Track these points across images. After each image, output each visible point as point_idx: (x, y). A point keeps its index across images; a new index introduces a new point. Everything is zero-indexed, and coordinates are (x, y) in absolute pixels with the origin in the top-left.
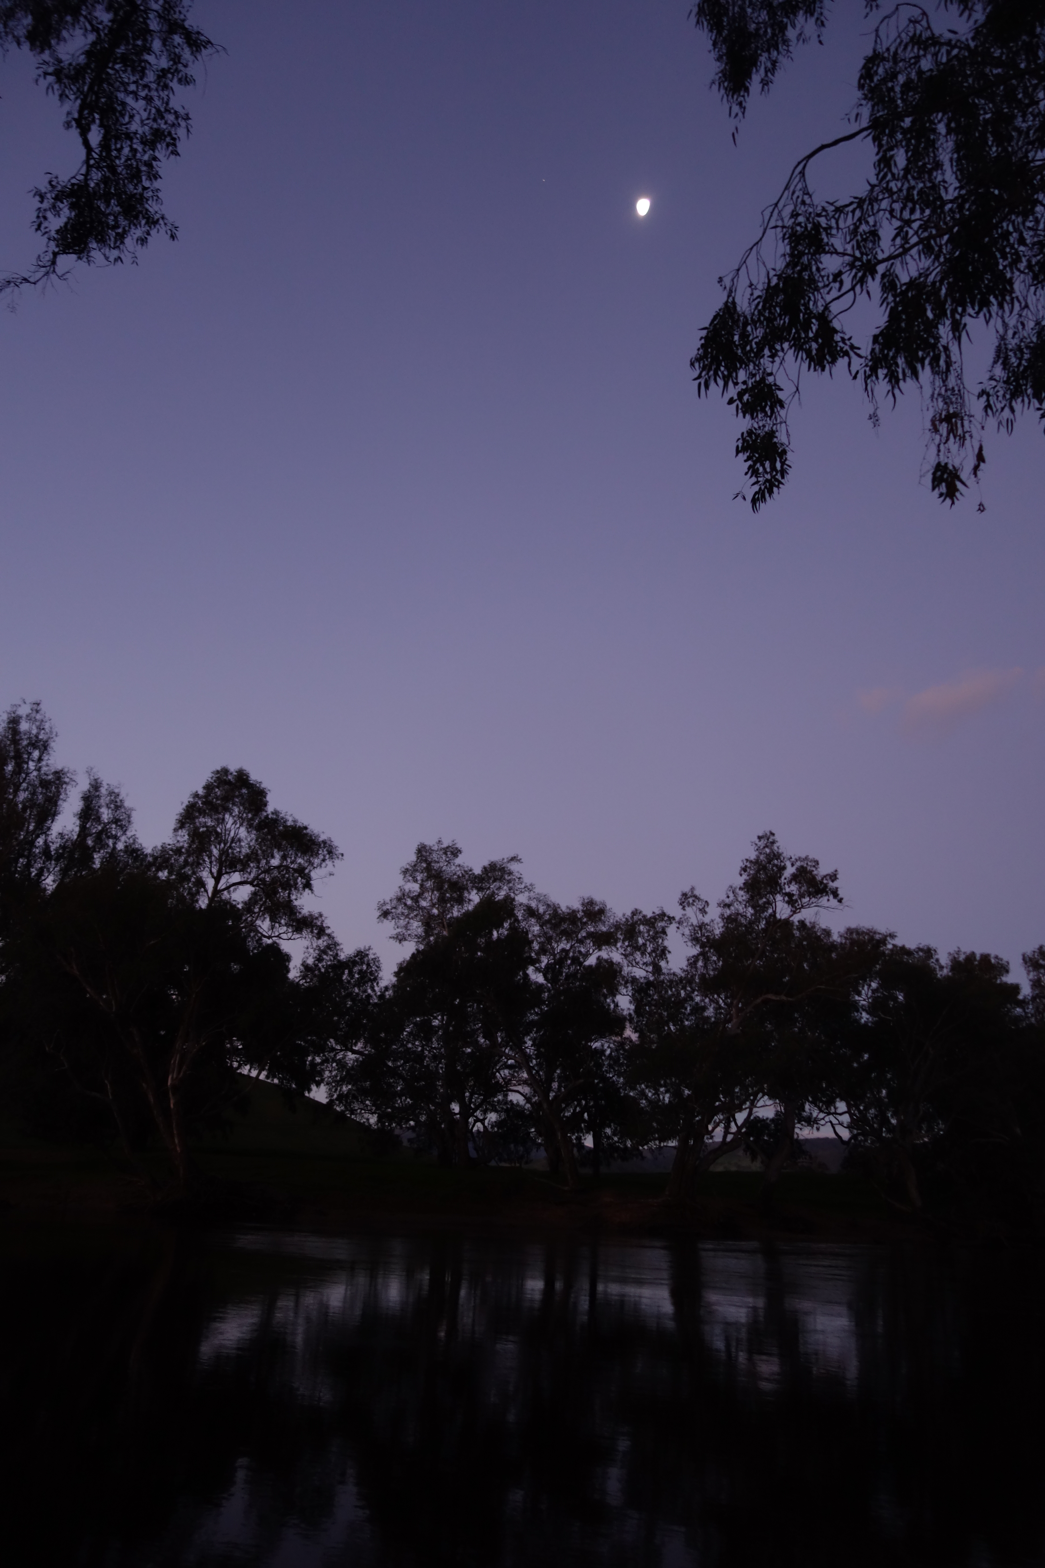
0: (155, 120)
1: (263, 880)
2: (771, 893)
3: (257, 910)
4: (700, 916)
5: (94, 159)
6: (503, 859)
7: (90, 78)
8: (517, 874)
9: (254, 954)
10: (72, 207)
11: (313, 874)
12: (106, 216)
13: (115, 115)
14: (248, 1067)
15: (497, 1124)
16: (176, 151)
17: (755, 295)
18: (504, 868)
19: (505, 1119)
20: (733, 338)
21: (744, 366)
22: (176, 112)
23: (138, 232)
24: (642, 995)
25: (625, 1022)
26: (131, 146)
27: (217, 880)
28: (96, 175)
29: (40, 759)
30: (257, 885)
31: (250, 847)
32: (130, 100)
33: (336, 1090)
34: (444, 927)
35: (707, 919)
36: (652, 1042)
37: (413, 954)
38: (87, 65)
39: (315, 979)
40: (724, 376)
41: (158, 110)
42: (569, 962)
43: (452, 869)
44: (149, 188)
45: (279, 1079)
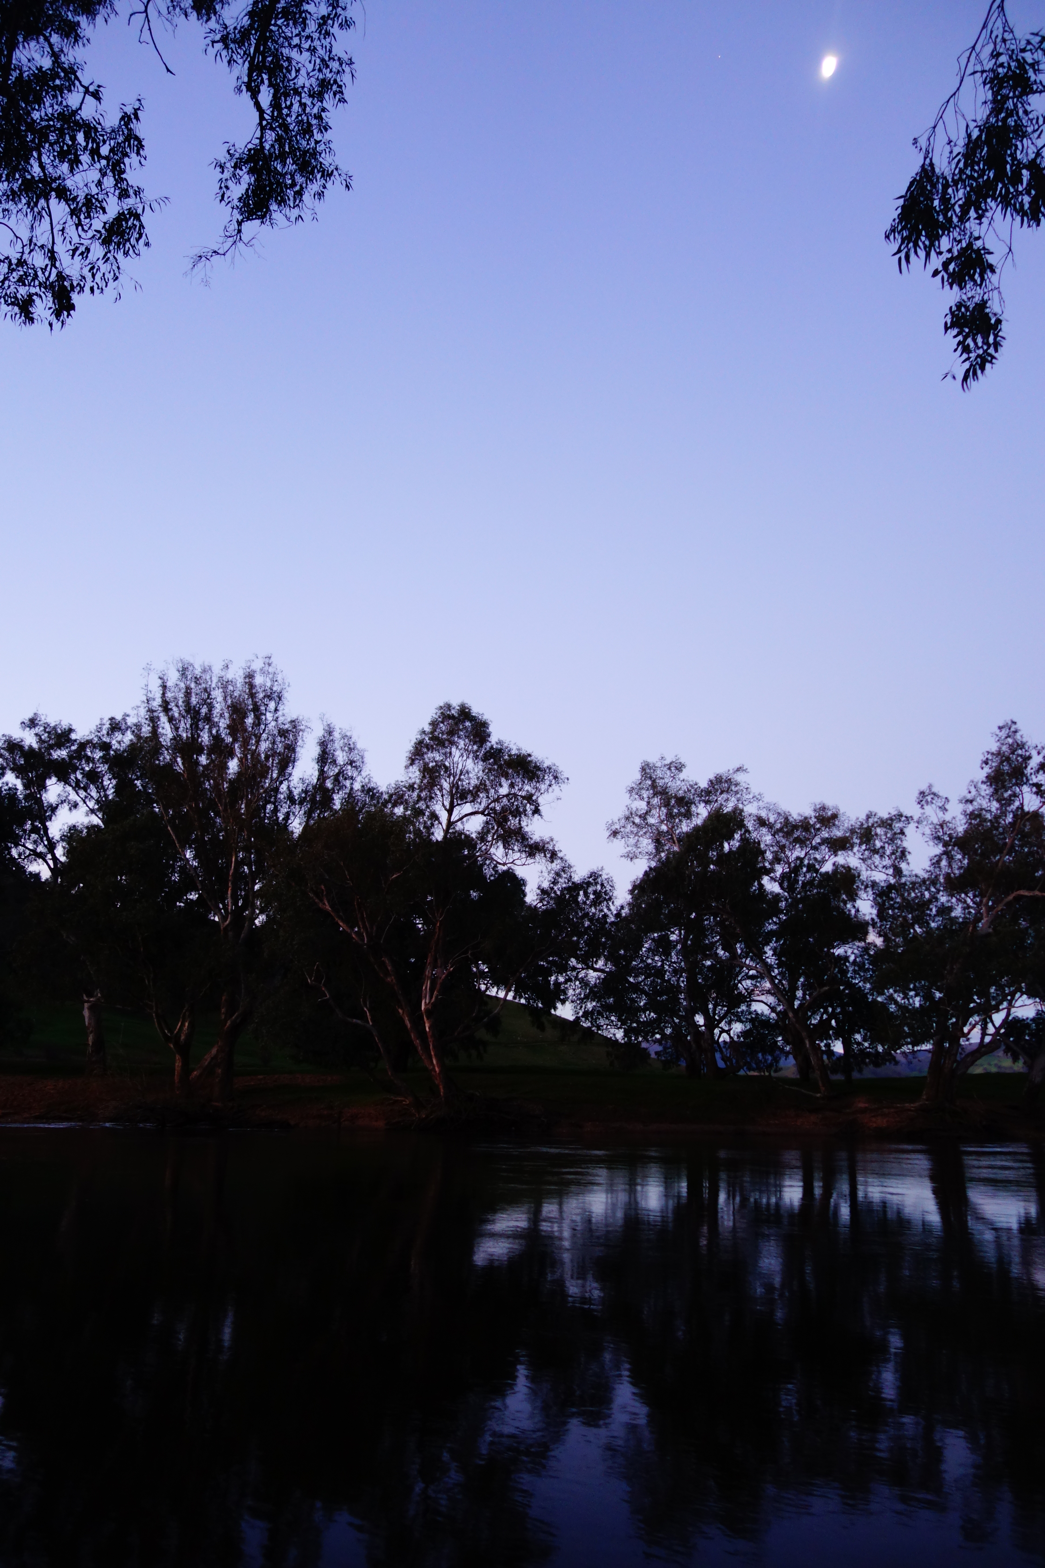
0: (320, 70)
1: (494, 809)
2: (1017, 784)
3: (490, 838)
4: (940, 814)
5: (266, 120)
6: (729, 771)
7: (255, 39)
8: (744, 785)
9: (491, 880)
10: (251, 172)
11: (540, 800)
12: (283, 175)
13: (283, 73)
14: (495, 989)
15: (744, 1034)
16: (343, 98)
17: (954, 154)
18: (730, 779)
19: (750, 1028)
20: (933, 203)
21: (946, 232)
22: (339, 59)
23: (314, 187)
24: (884, 898)
25: (868, 926)
26: (300, 101)
27: (450, 812)
28: (270, 136)
29: (276, 710)
30: (489, 814)
31: (478, 778)
32: (294, 54)
33: (581, 1007)
34: (674, 843)
35: (948, 817)
36: (898, 946)
37: (646, 872)
38: (251, 26)
39: (552, 902)
40: (925, 247)
41: (323, 60)
42: (805, 869)
43: (677, 785)
44: (321, 141)
45: (525, 998)
